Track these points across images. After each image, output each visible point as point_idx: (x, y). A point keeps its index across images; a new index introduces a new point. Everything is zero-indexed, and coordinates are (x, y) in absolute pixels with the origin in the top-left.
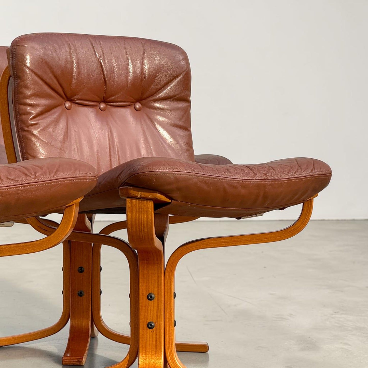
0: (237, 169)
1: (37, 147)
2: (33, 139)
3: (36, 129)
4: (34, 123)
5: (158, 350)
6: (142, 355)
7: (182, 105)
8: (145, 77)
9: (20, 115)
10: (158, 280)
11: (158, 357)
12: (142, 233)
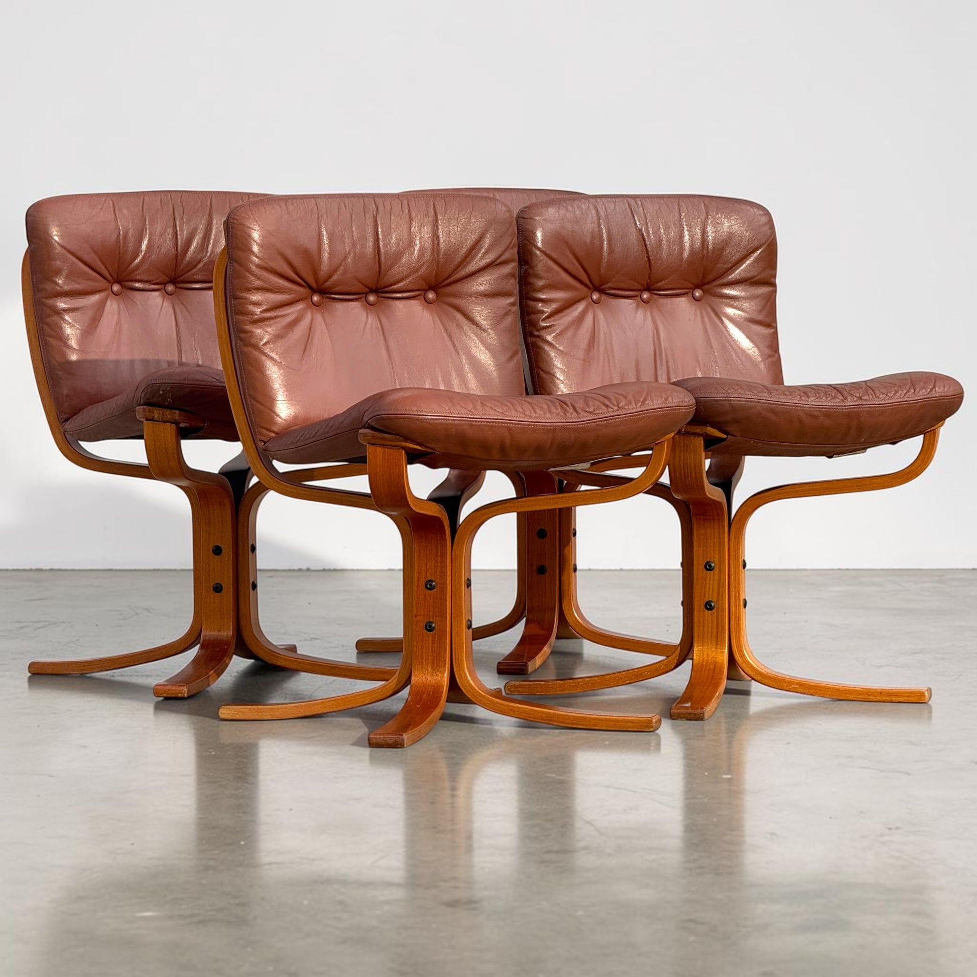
0: (820, 392)
1: (551, 359)
2: (547, 348)
3: (550, 334)
4: (548, 325)
5: (719, 639)
6: (698, 646)
7: (763, 290)
8: (708, 252)
9: (529, 314)
10: (720, 543)
11: (720, 649)
12: (688, 479)
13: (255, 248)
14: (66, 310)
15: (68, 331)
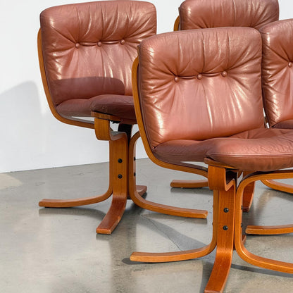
2: (270, 90)
3: (272, 84)
4: (271, 80)
13: (152, 60)
14: (57, 57)
15: (57, 65)
